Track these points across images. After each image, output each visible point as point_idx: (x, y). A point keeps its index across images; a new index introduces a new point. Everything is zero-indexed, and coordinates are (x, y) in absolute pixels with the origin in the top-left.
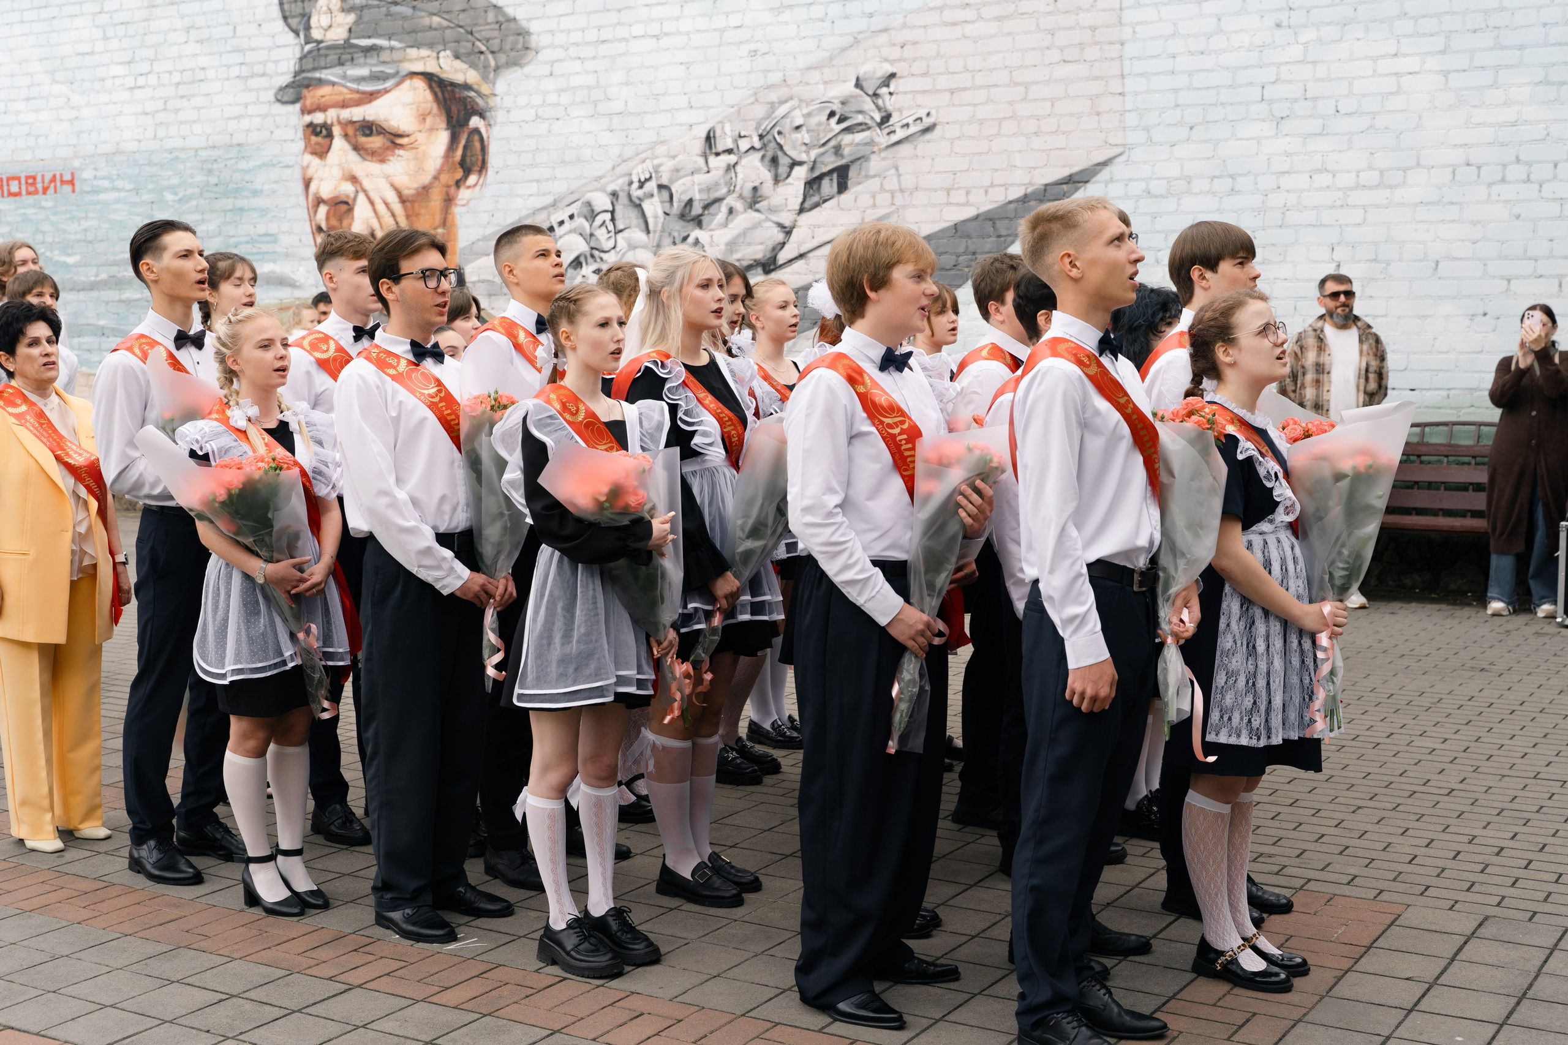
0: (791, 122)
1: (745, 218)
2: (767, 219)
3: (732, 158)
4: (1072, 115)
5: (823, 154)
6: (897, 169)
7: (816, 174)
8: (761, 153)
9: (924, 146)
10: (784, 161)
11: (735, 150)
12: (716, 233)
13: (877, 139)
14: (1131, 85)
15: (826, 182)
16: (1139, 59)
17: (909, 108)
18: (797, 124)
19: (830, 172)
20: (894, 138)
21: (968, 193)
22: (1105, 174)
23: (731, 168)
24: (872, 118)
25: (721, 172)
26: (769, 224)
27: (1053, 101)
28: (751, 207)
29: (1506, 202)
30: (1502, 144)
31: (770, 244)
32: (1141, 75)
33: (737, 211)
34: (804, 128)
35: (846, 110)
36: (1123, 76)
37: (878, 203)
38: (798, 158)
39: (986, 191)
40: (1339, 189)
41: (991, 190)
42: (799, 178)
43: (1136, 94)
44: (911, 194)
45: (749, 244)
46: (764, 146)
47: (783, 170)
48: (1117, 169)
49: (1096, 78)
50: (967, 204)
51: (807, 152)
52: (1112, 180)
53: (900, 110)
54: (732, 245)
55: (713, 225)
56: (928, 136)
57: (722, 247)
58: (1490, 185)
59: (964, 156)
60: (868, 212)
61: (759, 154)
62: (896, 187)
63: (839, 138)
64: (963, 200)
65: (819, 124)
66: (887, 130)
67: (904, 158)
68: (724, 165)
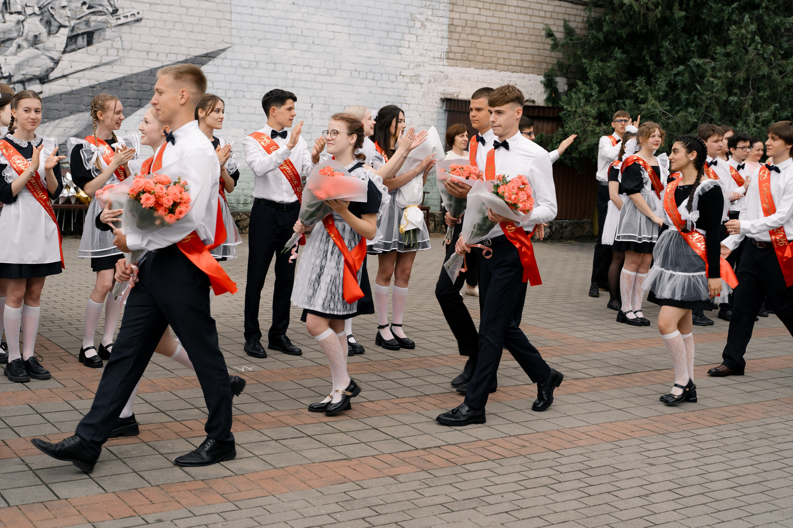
0: (60, 3)
1: (28, 52)
2: (43, 54)
3: (21, 17)
4: (209, 26)
5: (79, 23)
6: (121, 38)
7: (74, 33)
8: (40, 17)
9: (135, 28)
10: (54, 24)
11: (23, 13)
12: (9, 58)
13: (110, 21)
14: (235, 17)
15: (80, 39)
16: (238, 6)
17: (128, 8)
18: (63, 5)
19: (83, 34)
20: (120, 22)
21: (158, 55)
22: (222, 55)
23: (19, 22)
24: (108, 10)
25: (13, 24)
26: (44, 57)
27: (200, 17)
28: (32, 46)
29: (367, 86)
30: (367, 65)
31: (45, 68)
32: (239, 13)
33: (23, 47)
34: (67, 8)
35: (92, 3)
36: (231, 12)
37: (109, 53)
38: (63, 24)
39: (167, 55)
40: (313, 74)
41: (169, 55)
42: (64, 35)
43: (237, 21)
44: (128, 51)
45: (31, 66)
46: (42, 14)
47: (54, 29)
48: (228, 53)
49: (219, 11)
50: (157, 60)
51: (69, 22)
52: (225, 58)
53: (123, 8)
54: (19, 66)
55: (7, 53)
56: (138, 24)
57: (13, 66)
58: (363, 79)
59: (156, 36)
60: (104, 57)
61: (39, 18)
62: (120, 47)
63: (88, 17)
64: (155, 58)
65: (77, 7)
66: (115, 17)
67: (124, 33)
68: (16, 20)
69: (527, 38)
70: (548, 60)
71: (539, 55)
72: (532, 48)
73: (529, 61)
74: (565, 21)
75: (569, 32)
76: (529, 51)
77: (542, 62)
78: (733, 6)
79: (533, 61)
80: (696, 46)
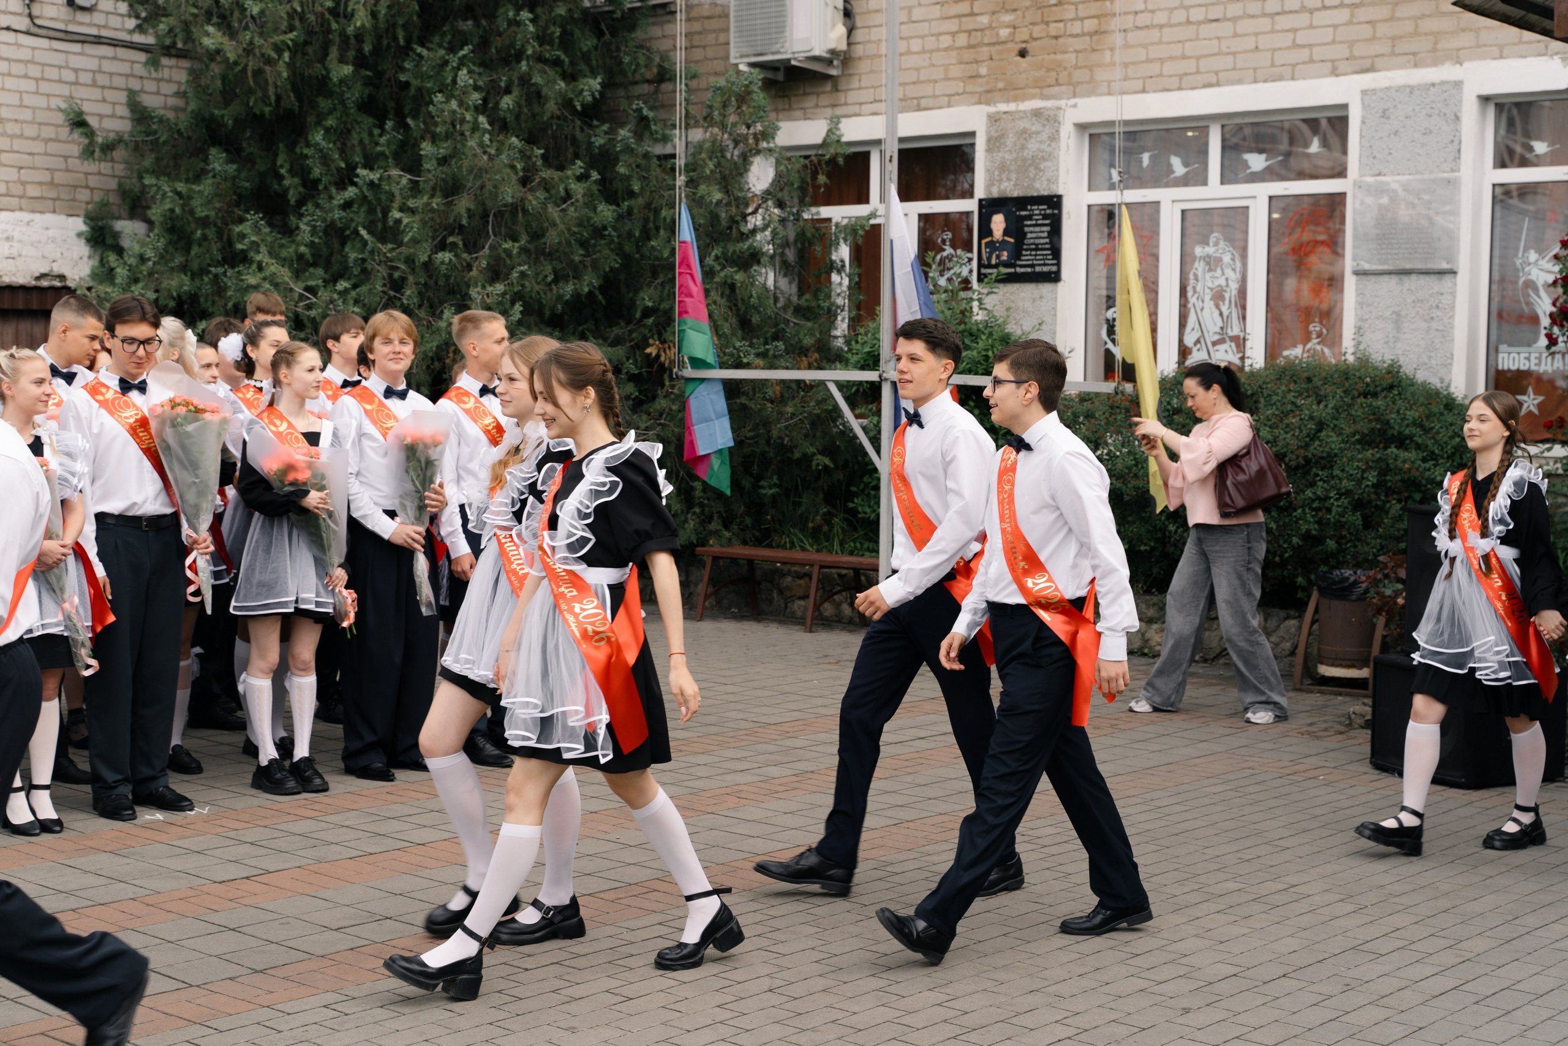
69: (30, 131)
70: (93, 181)
71: (67, 170)
72: (46, 154)
73: (40, 184)
74: (132, 94)
75: (140, 115)
76: (39, 161)
77: (76, 187)
78: (462, 53)
79: (52, 184)
80: (389, 142)
